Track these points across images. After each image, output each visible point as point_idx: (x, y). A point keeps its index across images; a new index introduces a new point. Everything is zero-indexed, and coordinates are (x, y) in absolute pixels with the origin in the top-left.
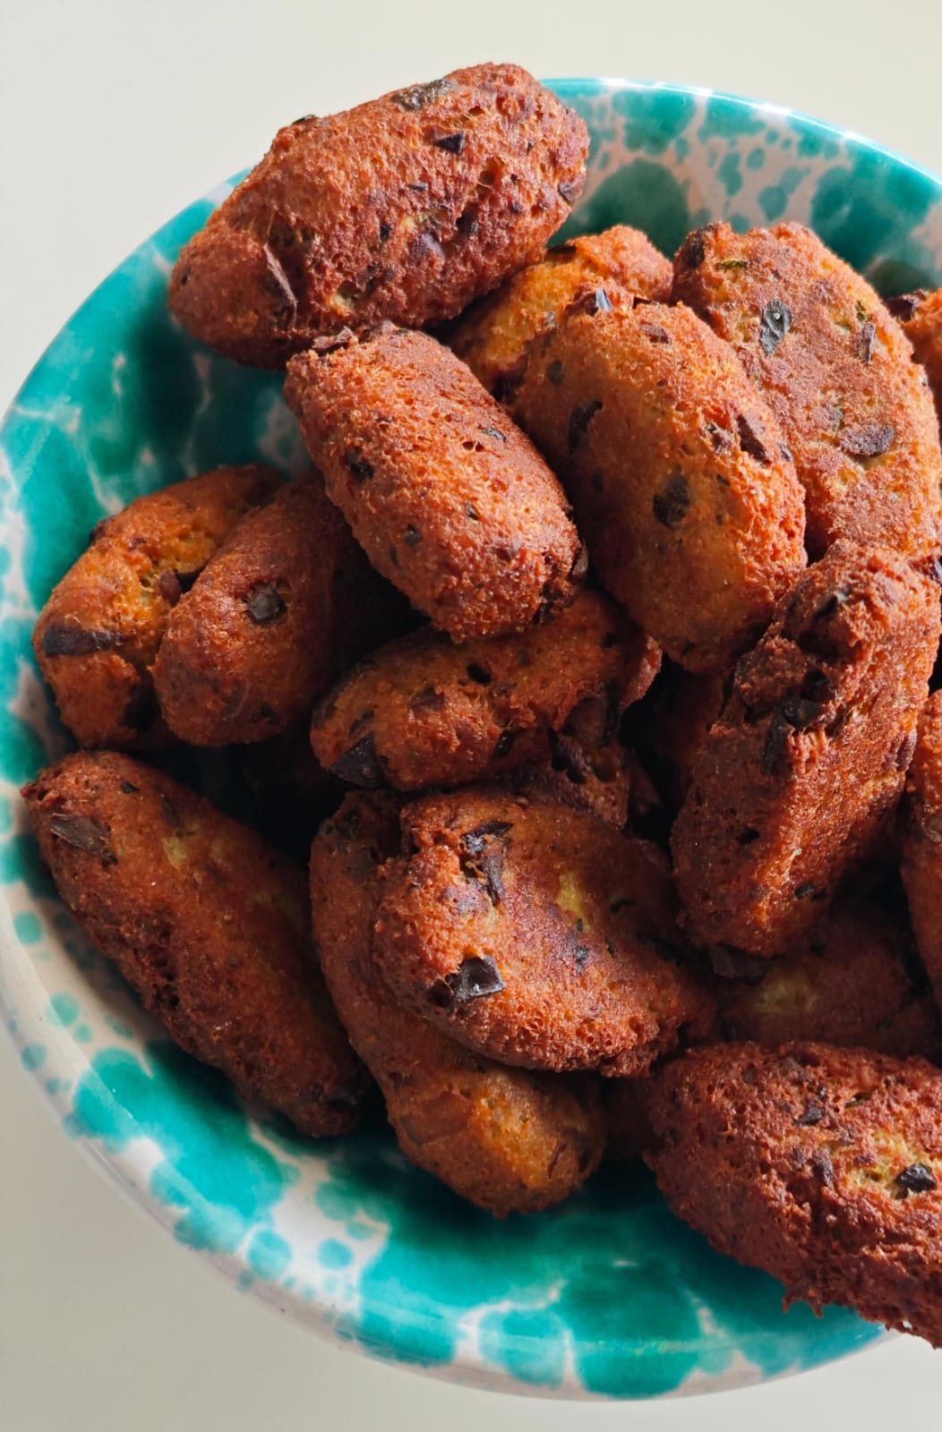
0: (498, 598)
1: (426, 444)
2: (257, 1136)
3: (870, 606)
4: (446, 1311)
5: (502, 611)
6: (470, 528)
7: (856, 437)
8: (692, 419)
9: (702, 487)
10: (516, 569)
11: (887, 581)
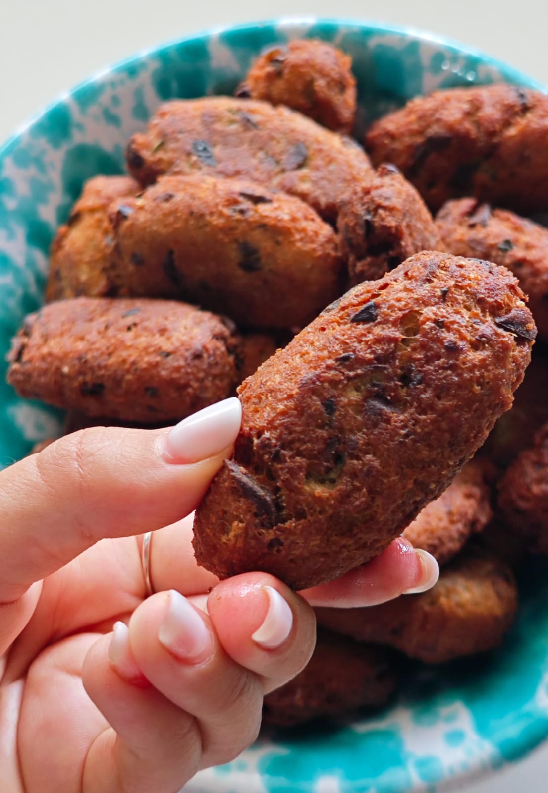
0: (215, 377)
1: (111, 349)
2: (362, 728)
3: (385, 208)
4: (528, 707)
5: (222, 380)
6: (171, 362)
7: (289, 160)
8: (221, 214)
9: (257, 238)
10: (209, 356)
11: (379, 192)
